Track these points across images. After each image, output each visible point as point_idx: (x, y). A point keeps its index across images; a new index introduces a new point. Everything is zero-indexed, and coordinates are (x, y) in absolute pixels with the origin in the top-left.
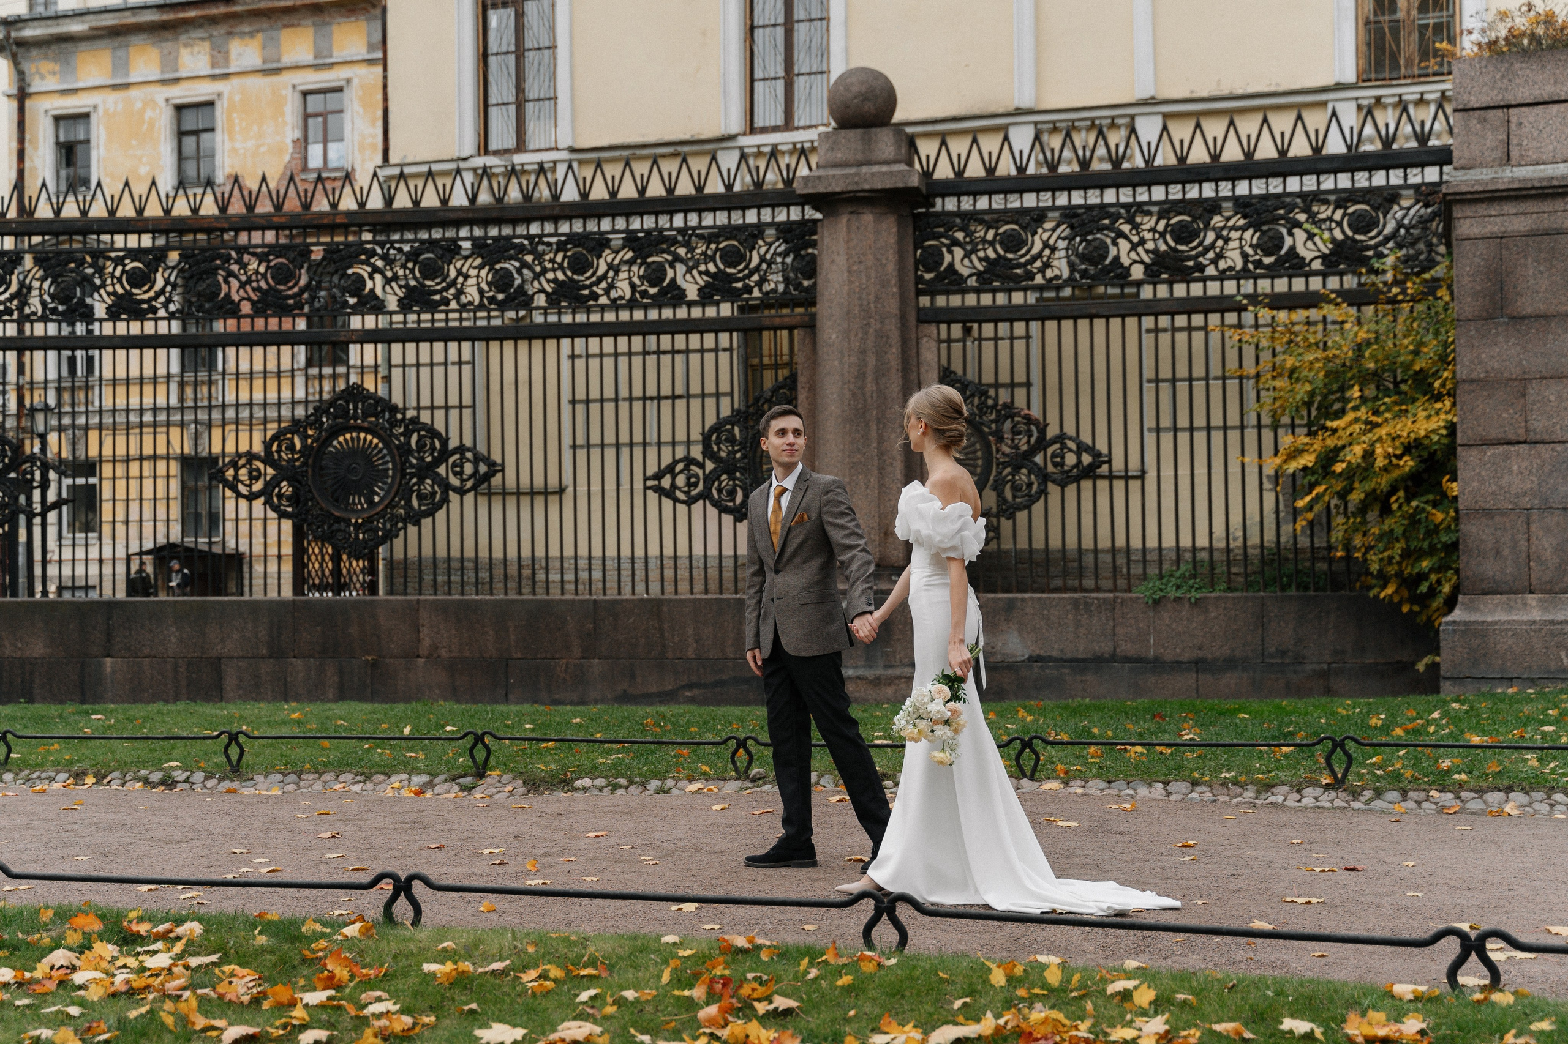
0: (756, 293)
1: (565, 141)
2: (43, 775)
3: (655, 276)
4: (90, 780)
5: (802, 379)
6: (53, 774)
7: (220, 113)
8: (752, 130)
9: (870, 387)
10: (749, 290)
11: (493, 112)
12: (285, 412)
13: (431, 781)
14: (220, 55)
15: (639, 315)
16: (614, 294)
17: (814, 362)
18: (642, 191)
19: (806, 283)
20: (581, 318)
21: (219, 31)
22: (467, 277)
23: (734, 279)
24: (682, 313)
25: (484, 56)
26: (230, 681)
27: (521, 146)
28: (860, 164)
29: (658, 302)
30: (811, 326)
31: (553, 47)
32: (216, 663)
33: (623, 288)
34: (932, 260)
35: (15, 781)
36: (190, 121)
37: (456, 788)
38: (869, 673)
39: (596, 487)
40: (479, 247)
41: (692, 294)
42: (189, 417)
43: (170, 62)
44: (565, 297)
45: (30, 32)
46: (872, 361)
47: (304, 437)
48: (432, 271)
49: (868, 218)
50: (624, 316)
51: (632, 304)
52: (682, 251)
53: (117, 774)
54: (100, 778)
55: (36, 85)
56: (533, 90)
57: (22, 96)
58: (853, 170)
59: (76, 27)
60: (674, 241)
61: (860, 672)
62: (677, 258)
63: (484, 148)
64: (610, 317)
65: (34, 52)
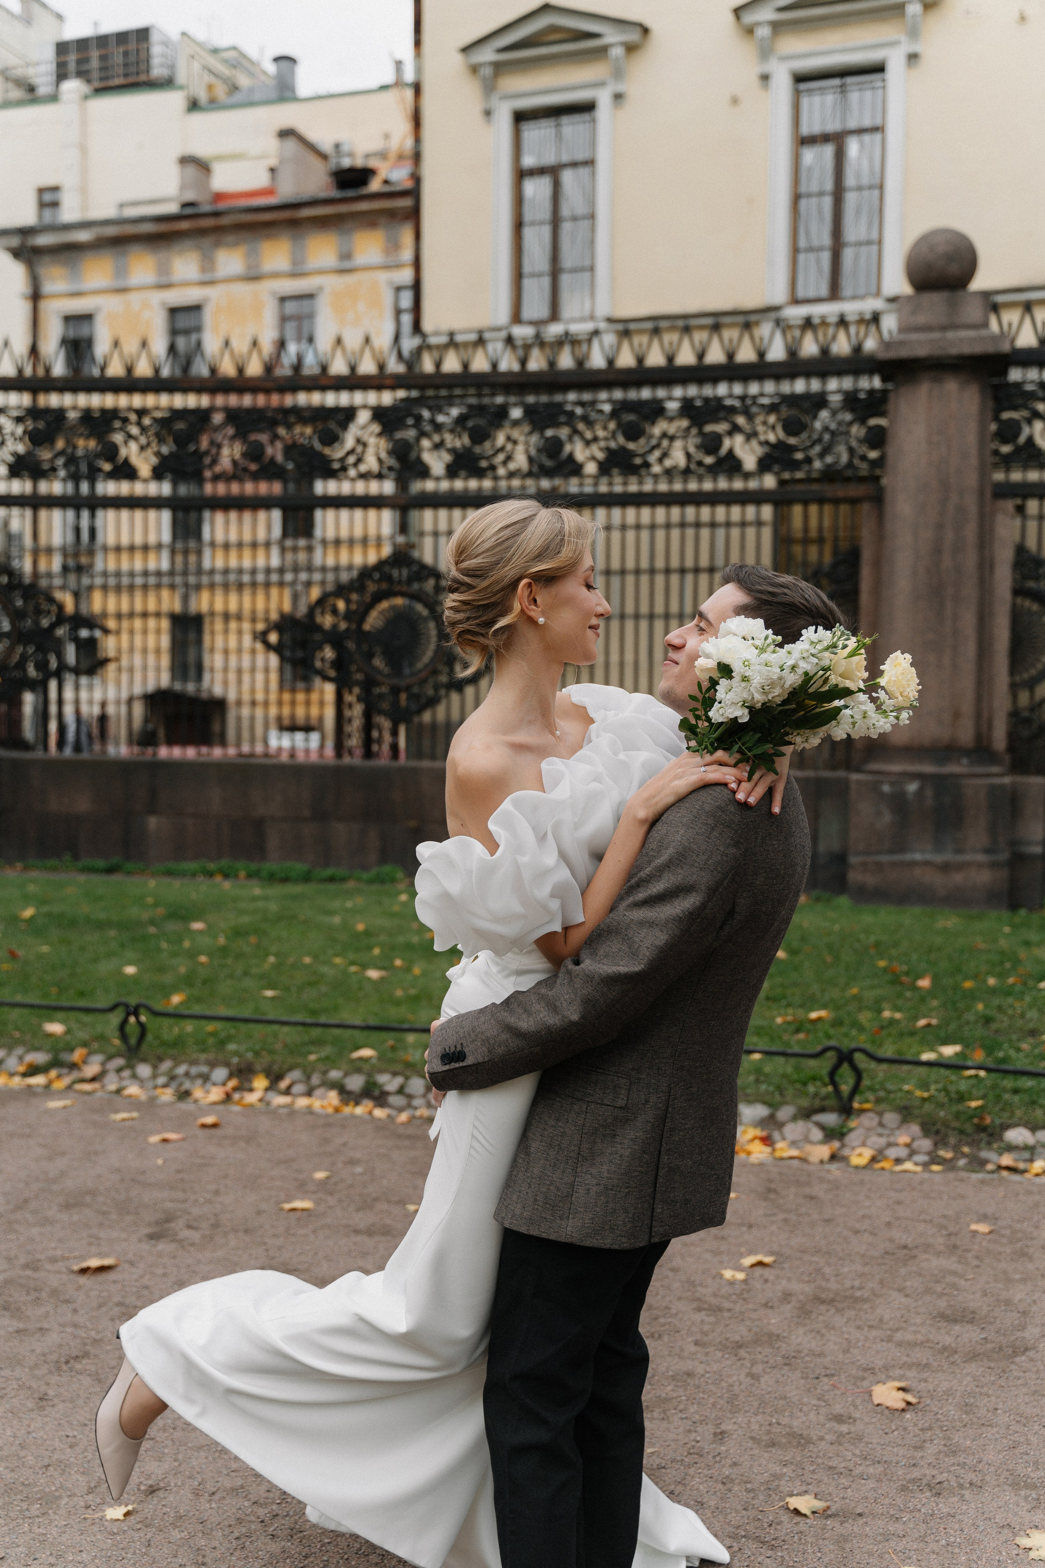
0: (817, 464)
1: (603, 309)
2: (194, 1070)
3: (711, 444)
4: (260, 1083)
5: (867, 555)
6: (204, 1069)
7: (208, 316)
8: (796, 301)
9: (947, 561)
10: (809, 460)
11: (527, 283)
12: (330, 577)
13: (772, 1117)
14: (208, 264)
15: (693, 486)
16: (668, 463)
17: (880, 535)
18: (701, 356)
19: (873, 455)
20: (633, 488)
21: (207, 241)
22: (515, 442)
23: (793, 449)
24: (738, 485)
25: (518, 225)
26: (273, 841)
27: (554, 315)
28: (944, 328)
29: (714, 471)
30: (878, 499)
31: (592, 217)
32: (259, 825)
33: (678, 458)
34: (1007, 433)
35: (154, 1076)
36: (183, 322)
37: (817, 1134)
38: (939, 858)
39: (629, 657)
40: (530, 412)
41: (750, 462)
42: (178, 580)
43: (164, 269)
44: (617, 465)
45: (43, 240)
46: (949, 536)
47: (348, 601)
48: (480, 436)
49: (952, 385)
50: (678, 487)
51: (686, 473)
52: (741, 420)
53: (296, 1074)
54: (275, 1078)
55: (48, 287)
56: (568, 259)
57: (36, 297)
58: (936, 335)
59: (83, 236)
60: (732, 410)
61: (929, 857)
62: (735, 429)
63: (517, 318)
64: (663, 487)
65: (47, 259)
